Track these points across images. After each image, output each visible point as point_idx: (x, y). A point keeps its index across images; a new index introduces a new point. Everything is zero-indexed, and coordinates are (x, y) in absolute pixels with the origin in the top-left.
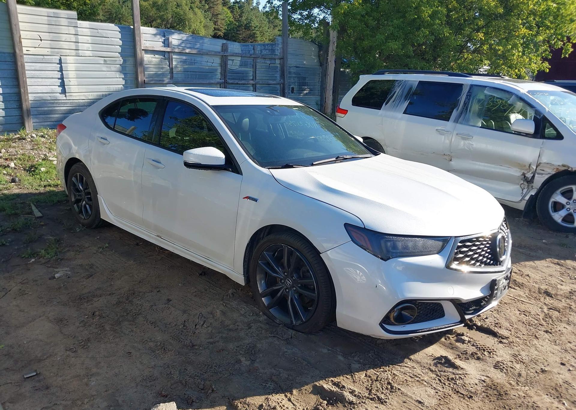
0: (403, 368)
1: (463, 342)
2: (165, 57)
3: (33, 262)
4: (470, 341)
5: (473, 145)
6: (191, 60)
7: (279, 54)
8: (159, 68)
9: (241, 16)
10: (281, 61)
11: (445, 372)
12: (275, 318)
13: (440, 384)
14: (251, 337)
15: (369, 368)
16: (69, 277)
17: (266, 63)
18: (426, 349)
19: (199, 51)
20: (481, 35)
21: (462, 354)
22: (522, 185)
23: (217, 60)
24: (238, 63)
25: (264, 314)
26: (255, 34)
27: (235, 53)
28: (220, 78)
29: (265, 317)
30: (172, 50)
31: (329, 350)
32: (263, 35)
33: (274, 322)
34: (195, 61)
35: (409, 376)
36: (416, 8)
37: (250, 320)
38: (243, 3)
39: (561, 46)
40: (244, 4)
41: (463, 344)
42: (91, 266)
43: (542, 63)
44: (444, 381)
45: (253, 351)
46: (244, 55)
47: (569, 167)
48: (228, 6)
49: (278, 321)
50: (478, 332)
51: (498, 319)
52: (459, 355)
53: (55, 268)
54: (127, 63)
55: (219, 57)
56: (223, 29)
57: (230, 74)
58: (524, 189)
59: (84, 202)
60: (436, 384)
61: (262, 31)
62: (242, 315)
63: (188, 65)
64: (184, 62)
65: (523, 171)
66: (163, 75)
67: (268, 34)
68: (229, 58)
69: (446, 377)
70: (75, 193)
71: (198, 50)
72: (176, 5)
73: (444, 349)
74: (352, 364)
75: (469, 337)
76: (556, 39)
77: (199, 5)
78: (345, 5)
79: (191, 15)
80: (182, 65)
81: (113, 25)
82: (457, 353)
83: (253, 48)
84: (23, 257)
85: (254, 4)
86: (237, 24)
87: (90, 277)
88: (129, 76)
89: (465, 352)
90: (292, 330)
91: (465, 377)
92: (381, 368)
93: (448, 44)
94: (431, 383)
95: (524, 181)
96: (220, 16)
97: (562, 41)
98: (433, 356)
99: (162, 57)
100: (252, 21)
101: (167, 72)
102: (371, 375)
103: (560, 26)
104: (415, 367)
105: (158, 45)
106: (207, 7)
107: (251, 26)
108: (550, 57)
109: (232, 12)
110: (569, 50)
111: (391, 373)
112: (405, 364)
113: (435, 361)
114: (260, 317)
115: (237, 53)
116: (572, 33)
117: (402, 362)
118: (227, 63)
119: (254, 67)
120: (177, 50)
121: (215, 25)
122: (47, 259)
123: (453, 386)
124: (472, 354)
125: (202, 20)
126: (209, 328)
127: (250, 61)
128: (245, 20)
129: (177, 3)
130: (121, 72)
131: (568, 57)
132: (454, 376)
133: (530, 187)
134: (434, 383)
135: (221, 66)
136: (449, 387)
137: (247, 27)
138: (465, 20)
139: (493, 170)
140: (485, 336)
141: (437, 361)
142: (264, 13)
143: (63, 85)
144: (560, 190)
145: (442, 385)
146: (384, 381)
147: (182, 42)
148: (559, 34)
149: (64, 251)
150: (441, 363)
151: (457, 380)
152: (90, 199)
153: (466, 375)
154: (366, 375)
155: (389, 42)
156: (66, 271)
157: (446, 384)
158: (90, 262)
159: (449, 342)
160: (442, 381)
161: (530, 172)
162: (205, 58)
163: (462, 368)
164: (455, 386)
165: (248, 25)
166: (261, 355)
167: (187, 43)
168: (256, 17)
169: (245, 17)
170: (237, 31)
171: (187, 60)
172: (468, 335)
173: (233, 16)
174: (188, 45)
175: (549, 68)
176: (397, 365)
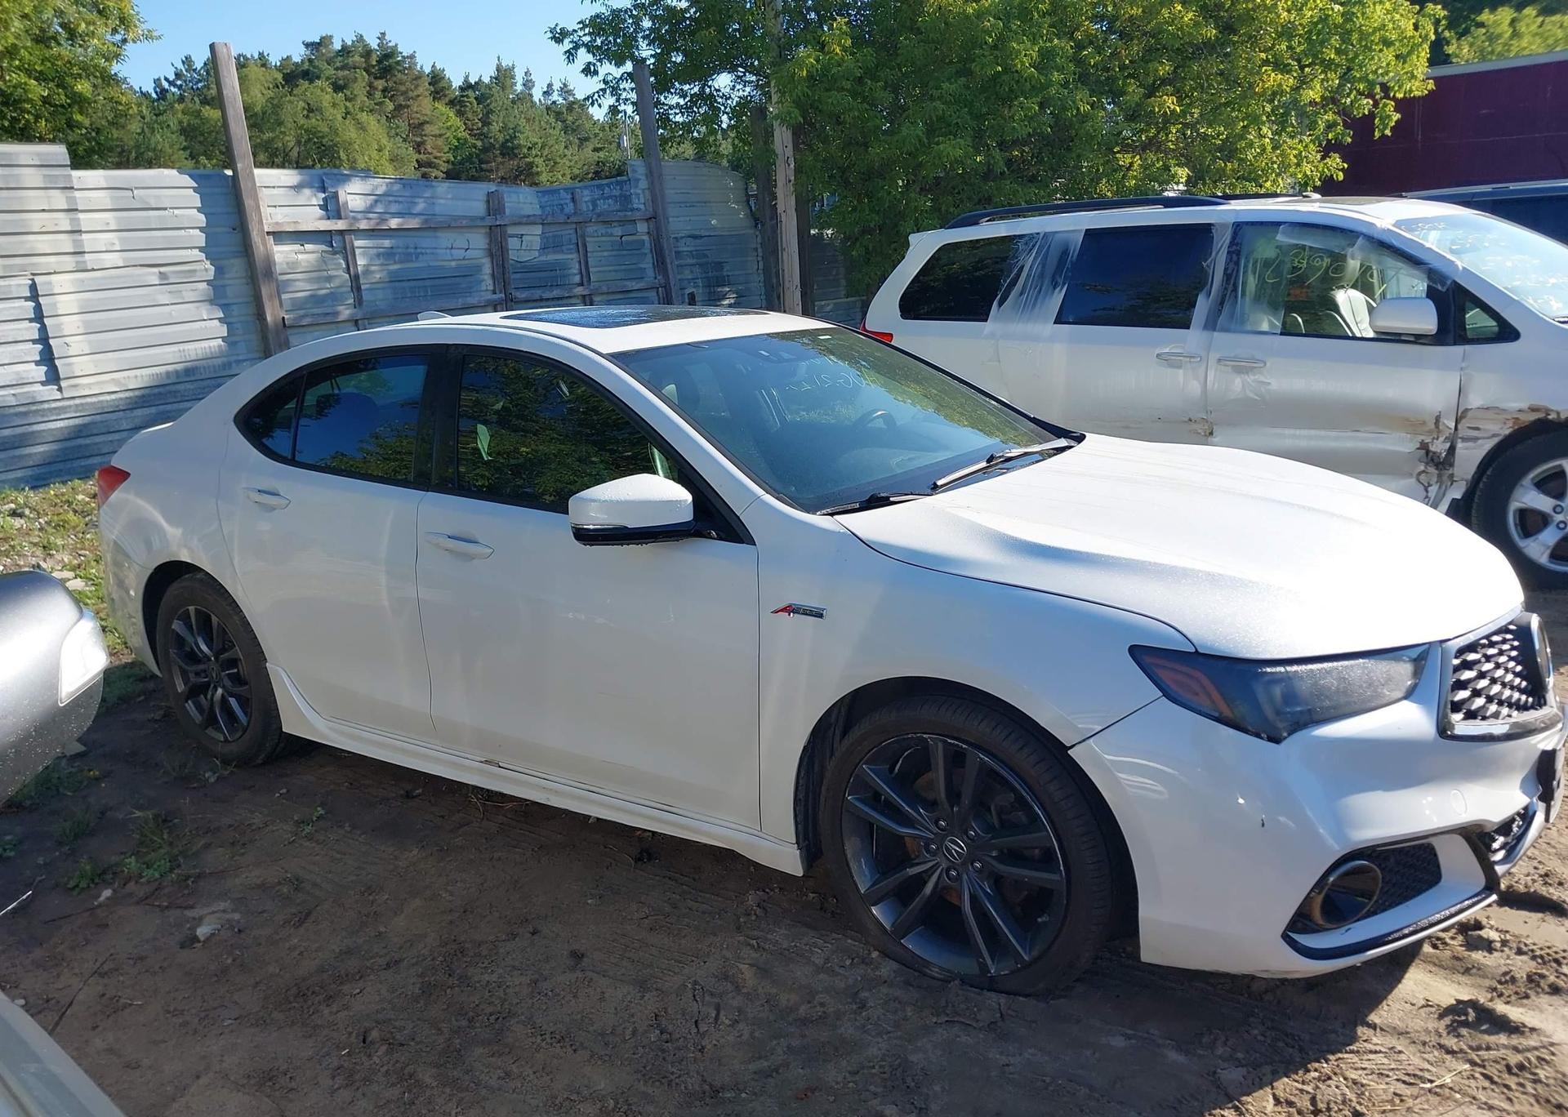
0: (1365, 1057)
1: (1488, 946)
2: (332, 246)
3: (108, 898)
4: (1507, 941)
5: (1269, 383)
6: (407, 248)
7: (642, 207)
8: (319, 280)
9: (486, 122)
10: (651, 226)
11: (1488, 1048)
12: (927, 964)
13: (1497, 1090)
14: (880, 1034)
15: (1276, 1075)
16: (240, 931)
17: (611, 235)
18: (1400, 986)
19: (426, 221)
20: (1171, 103)
21: (1500, 982)
22: (1423, 477)
23: (478, 241)
24: (536, 242)
25: (885, 954)
26: (531, 165)
27: (524, 216)
28: (491, 288)
29: (895, 965)
30: (351, 224)
31: (1128, 1037)
32: (553, 165)
33: (925, 975)
34: (419, 251)
35: (1398, 1080)
36: (995, 47)
37: (851, 981)
38: (488, 87)
39: (1369, 110)
40: (490, 89)
41: (1491, 953)
42: (297, 883)
43: (1323, 158)
44: (1499, 1077)
45: (909, 1080)
46: (550, 220)
47: (1548, 411)
48: (447, 100)
49: (935, 972)
50: (1507, 908)
51: (1540, 862)
52: (1495, 989)
53: (186, 908)
54: (227, 276)
55: (483, 231)
56: (441, 163)
57: (518, 276)
58: (1430, 485)
59: (220, 691)
60: (1484, 1093)
61: (549, 157)
62: (820, 970)
63: (401, 262)
64: (388, 255)
65: (1421, 438)
66: (334, 297)
67: (567, 163)
68: (511, 230)
69: (1498, 1063)
70: (183, 665)
71: (423, 217)
72: (304, 108)
73: (1446, 978)
74: (1219, 1071)
75: (1497, 930)
76: (1354, 92)
77: (367, 104)
78: (809, 56)
79: (350, 133)
80: (382, 265)
81: (174, 172)
82: (1487, 983)
83: (570, 196)
84: (74, 888)
85: (519, 88)
86: (479, 143)
87: (305, 919)
88: (236, 310)
89: (1508, 978)
90: (993, 995)
91: (1553, 1054)
92: (1309, 1071)
93: (1087, 133)
94: (1470, 1091)
95: (1427, 464)
96: (428, 129)
97: (1371, 96)
98: (1431, 1006)
99: (324, 247)
100: (519, 132)
101: (344, 289)
102: (1293, 1099)
103: (1361, 58)
104: (1399, 1048)
105: (311, 217)
106: (390, 106)
107: (519, 146)
108: (1349, 140)
109: (460, 113)
110: (1389, 117)
111: (1345, 1079)
112: (1365, 1044)
113: (1447, 1020)
114: (877, 968)
115: (529, 216)
116: (1391, 74)
117: (1354, 1039)
118: (507, 244)
119: (581, 248)
120: (363, 225)
121: (420, 153)
122: (149, 882)
123: (1535, 1089)
124: (1530, 978)
125: (384, 141)
126: (741, 1026)
127: (568, 232)
128: (500, 131)
129: (309, 104)
130: (211, 302)
131: (1390, 134)
132: (1519, 1058)
133: (1445, 478)
134: (1477, 1088)
135: (491, 255)
136: (1524, 1093)
137: (509, 150)
138: (1123, 68)
139: (1333, 444)
140: (1535, 917)
141: (1451, 1017)
142: (548, 108)
143: (48, 358)
144: (1532, 475)
145: (1503, 1093)
146: (1341, 1110)
147: (376, 201)
148: (1360, 80)
149: (194, 849)
150: (1466, 1024)
151: (1536, 1067)
152: (238, 679)
153: (1552, 1049)
154: (1277, 1101)
155: (938, 144)
156: (224, 911)
157: (1514, 1087)
158: (286, 872)
159: (1448, 953)
160: (1496, 1079)
161: (1441, 439)
162: (445, 239)
163: (1533, 1030)
164: (1539, 1087)
165: (509, 144)
166: (937, 1088)
167: (390, 202)
168: (528, 120)
169: (497, 122)
170: (481, 162)
171: (394, 251)
172: (1492, 923)
173: (465, 124)
174: (394, 208)
175: (1343, 170)
176: (1347, 1052)
